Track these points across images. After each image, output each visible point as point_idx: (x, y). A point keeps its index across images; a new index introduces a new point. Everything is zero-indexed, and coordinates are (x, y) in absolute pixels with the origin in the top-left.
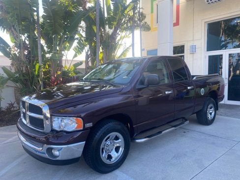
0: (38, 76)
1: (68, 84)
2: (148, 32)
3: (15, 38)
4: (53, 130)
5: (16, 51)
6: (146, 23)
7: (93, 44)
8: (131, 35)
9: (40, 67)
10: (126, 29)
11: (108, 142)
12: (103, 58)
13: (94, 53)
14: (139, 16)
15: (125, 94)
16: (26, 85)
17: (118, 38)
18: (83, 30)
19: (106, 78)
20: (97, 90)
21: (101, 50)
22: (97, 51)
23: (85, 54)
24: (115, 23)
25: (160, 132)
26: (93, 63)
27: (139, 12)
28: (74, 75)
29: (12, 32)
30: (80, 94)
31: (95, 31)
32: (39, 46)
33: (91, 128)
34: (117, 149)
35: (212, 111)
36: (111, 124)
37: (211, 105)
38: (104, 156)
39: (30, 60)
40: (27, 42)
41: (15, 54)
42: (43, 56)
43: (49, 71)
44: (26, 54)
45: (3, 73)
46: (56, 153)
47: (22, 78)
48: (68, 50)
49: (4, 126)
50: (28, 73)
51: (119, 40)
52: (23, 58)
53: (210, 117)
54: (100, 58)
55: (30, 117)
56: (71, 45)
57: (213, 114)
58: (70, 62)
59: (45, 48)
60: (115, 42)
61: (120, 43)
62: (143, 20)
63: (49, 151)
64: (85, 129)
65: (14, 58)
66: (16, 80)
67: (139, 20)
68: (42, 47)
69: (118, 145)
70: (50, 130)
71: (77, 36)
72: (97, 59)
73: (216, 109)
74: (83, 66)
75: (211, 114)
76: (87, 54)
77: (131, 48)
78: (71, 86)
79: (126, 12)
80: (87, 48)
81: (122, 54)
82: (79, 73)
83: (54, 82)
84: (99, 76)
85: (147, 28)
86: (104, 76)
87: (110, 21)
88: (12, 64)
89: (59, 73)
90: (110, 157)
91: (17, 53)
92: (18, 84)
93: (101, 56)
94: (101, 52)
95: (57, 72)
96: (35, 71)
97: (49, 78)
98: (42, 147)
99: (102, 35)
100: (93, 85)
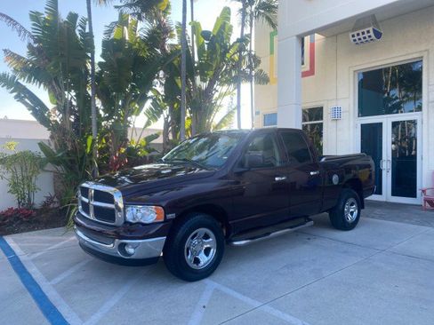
0: (91, 155)
1: (136, 168)
2: (265, 86)
3: (57, 96)
4: (126, 222)
5: (56, 117)
6: (261, 71)
7: (176, 105)
8: (236, 91)
9: (94, 141)
10: (228, 82)
11: (195, 241)
12: (191, 127)
13: (177, 119)
14: (250, 60)
15: (221, 178)
16: (71, 169)
17: (216, 95)
18: (161, 83)
19: (195, 158)
20: (182, 173)
21: (188, 115)
22: (182, 116)
23: (163, 122)
24: (211, 73)
25: (269, 234)
26: (174, 136)
27: (249, 54)
28: (146, 154)
29: (53, 87)
30: (156, 180)
31: (180, 85)
32: (93, 110)
33: (173, 220)
34: (207, 252)
35: (353, 209)
36: (199, 217)
37: (351, 200)
38: (189, 258)
39: (78, 131)
40: (74, 103)
41: (56, 121)
42: (99, 124)
43: (107, 148)
44: (72, 120)
45: (39, 150)
46: (131, 250)
47: (66, 158)
48: (137, 115)
49: (42, 229)
50: (74, 151)
51: (217, 99)
52: (68, 127)
53: (350, 218)
54: (187, 127)
55: (96, 208)
56: (141, 107)
57: (355, 213)
58: (139, 134)
59: (101, 112)
60: (210, 102)
61: (218, 103)
62: (256, 66)
63: (122, 247)
64: (166, 220)
65: (55, 128)
66: (57, 162)
67: (249, 67)
68: (97, 109)
69: (208, 246)
70: (123, 222)
71: (150, 94)
72: (181, 129)
73: (361, 206)
74: (160, 140)
75: (352, 213)
76: (166, 122)
77: (236, 111)
78: (141, 170)
79: (228, 55)
80: (166, 112)
81: (221, 122)
82: (154, 150)
83: (116, 165)
84: (185, 155)
85: (263, 79)
86: (192, 155)
87: (203, 70)
88: (52, 137)
89: (123, 150)
90: (197, 261)
91: (58, 120)
92: (59, 168)
93: (188, 123)
94: (188, 118)
95: (119, 150)
96: (86, 147)
97: (107, 159)
98: (113, 242)
99: (189, 91)
100: (175, 168)
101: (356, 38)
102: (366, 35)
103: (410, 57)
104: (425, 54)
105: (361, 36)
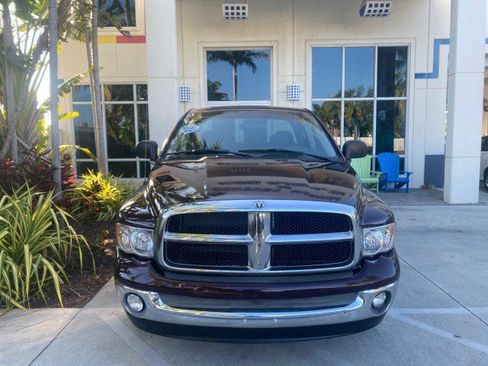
101: (230, 11)
102: (241, 11)
103: (250, 44)
104: (275, 45)
105: (235, 11)
